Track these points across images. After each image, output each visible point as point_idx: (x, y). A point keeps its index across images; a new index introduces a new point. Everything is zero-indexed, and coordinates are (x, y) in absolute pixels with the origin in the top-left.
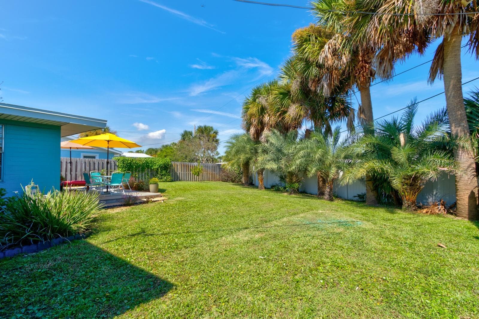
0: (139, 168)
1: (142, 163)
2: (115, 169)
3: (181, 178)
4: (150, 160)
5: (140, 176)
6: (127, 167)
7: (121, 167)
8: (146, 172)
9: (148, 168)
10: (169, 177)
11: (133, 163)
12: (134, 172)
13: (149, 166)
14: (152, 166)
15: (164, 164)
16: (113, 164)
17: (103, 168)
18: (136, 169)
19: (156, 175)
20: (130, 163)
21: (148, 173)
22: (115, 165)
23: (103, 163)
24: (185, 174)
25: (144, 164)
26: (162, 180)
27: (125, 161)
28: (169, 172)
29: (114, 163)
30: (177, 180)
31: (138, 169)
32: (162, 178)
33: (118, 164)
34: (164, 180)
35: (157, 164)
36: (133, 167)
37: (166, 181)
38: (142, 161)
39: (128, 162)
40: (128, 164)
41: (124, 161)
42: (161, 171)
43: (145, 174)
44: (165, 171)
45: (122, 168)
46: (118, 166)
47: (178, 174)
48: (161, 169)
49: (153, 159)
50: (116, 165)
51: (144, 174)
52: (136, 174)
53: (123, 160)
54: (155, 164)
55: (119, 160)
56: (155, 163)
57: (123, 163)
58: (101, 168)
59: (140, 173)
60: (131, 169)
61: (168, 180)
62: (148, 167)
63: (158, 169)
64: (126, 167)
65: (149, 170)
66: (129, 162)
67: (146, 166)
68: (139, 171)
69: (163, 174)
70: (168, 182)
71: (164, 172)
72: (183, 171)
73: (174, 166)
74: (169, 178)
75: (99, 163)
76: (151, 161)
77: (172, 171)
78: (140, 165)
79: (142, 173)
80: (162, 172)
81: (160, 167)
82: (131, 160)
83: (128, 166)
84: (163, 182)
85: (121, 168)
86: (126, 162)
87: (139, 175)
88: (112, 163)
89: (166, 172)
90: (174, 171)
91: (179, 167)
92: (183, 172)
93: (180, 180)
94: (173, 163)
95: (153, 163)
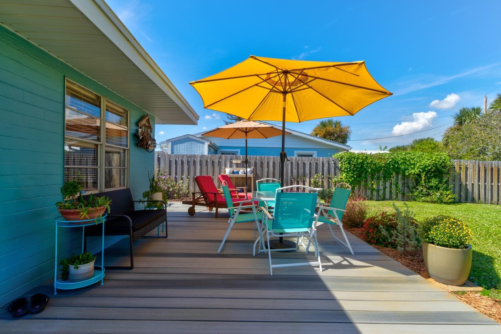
0: (379, 172)
1: (386, 164)
2: (335, 174)
3: (476, 197)
4: (402, 157)
5: (381, 187)
6: (356, 170)
7: (346, 170)
8: (393, 180)
9: (397, 174)
10: (448, 192)
11: (368, 163)
12: (369, 179)
13: (398, 168)
14: (406, 169)
15: (435, 165)
16: (332, 166)
17: (317, 172)
18: (372, 175)
19: (414, 187)
20: (362, 163)
21: (397, 183)
22: (336, 167)
23: (316, 163)
24: (488, 187)
25: (389, 164)
26: (428, 199)
27: (353, 159)
28: (446, 182)
29: (335, 164)
30: (466, 201)
31: (377, 174)
32: (428, 195)
33: (340, 165)
34: (434, 198)
35: (418, 164)
36: (367, 171)
37: (440, 201)
38: (384, 160)
39: (357, 161)
40: (358, 164)
41: (350, 161)
42: (428, 179)
43: (391, 184)
44: (437, 179)
45: (347, 172)
46: (340, 169)
47: (469, 188)
48: (426, 175)
49: (408, 155)
50: (338, 167)
51: (388, 184)
52: (373, 184)
53: (348, 158)
54: (414, 164)
55: (342, 158)
56: (412, 162)
57: (349, 163)
58: (313, 171)
59: (381, 183)
60: (363, 175)
61: (446, 199)
62: (397, 170)
63: (419, 175)
64: (354, 171)
65: (400, 177)
66: (360, 161)
67: (394, 169)
68: (378, 179)
69: (432, 187)
70: (446, 203)
71: (434, 182)
72: (482, 180)
73: (457, 169)
74: (449, 195)
75: (310, 164)
76: (403, 159)
77: (454, 181)
78: (380, 167)
79: (385, 182)
80: (429, 182)
81: (424, 171)
82: (364, 158)
83: (357, 168)
84: (433, 202)
85: (345, 172)
86: (354, 162)
87: (378, 185)
88: (330, 163)
89: (440, 182)
90: (457, 180)
91: (470, 171)
92: (482, 183)
93: (473, 201)
94: (456, 163)
95: (408, 163)
